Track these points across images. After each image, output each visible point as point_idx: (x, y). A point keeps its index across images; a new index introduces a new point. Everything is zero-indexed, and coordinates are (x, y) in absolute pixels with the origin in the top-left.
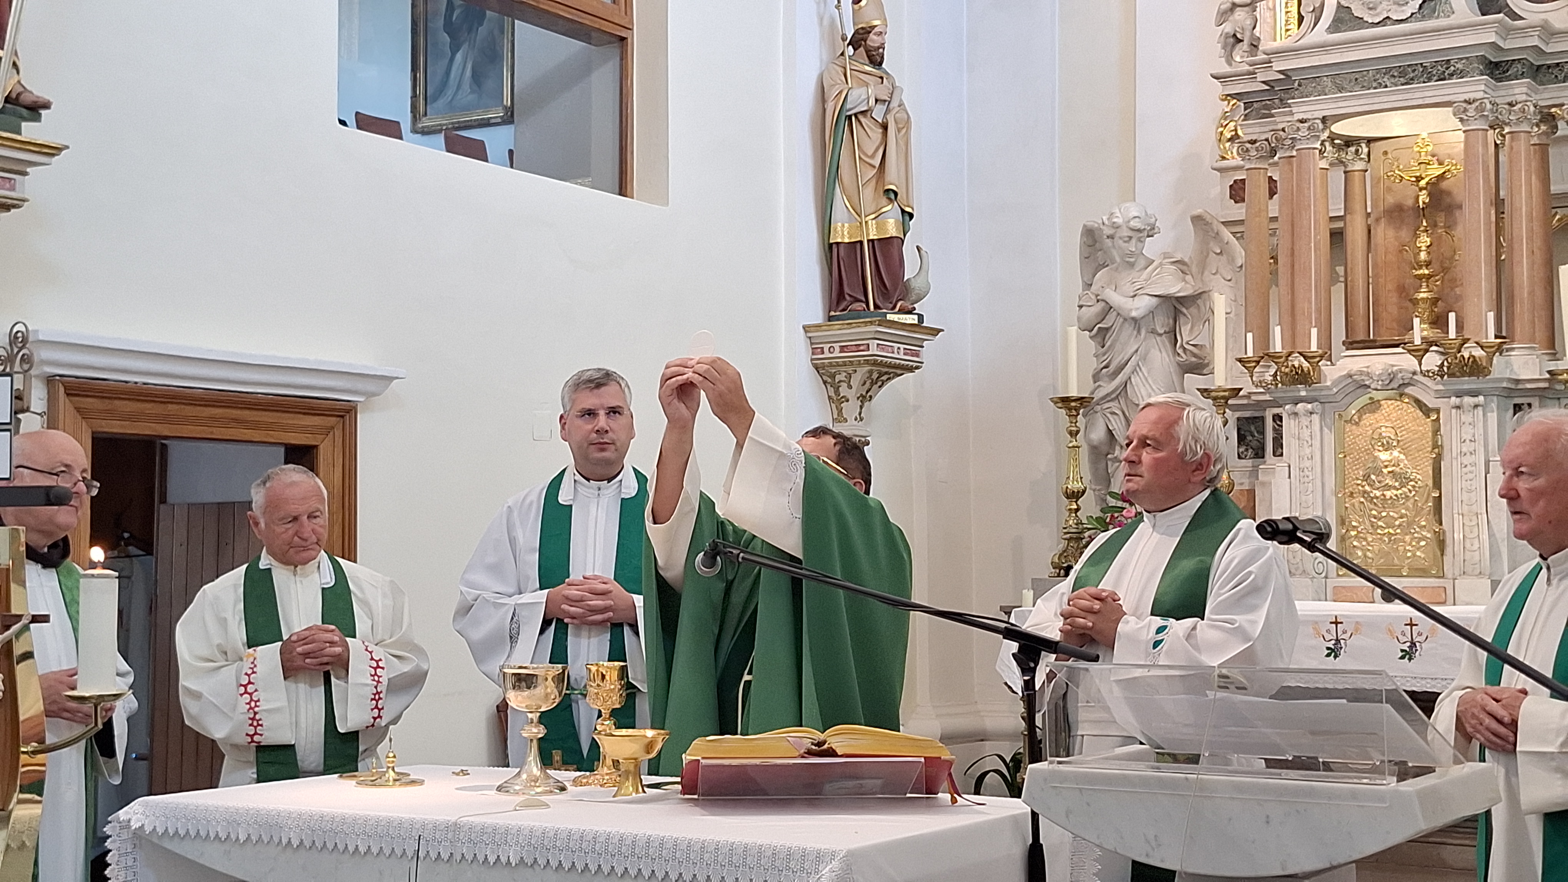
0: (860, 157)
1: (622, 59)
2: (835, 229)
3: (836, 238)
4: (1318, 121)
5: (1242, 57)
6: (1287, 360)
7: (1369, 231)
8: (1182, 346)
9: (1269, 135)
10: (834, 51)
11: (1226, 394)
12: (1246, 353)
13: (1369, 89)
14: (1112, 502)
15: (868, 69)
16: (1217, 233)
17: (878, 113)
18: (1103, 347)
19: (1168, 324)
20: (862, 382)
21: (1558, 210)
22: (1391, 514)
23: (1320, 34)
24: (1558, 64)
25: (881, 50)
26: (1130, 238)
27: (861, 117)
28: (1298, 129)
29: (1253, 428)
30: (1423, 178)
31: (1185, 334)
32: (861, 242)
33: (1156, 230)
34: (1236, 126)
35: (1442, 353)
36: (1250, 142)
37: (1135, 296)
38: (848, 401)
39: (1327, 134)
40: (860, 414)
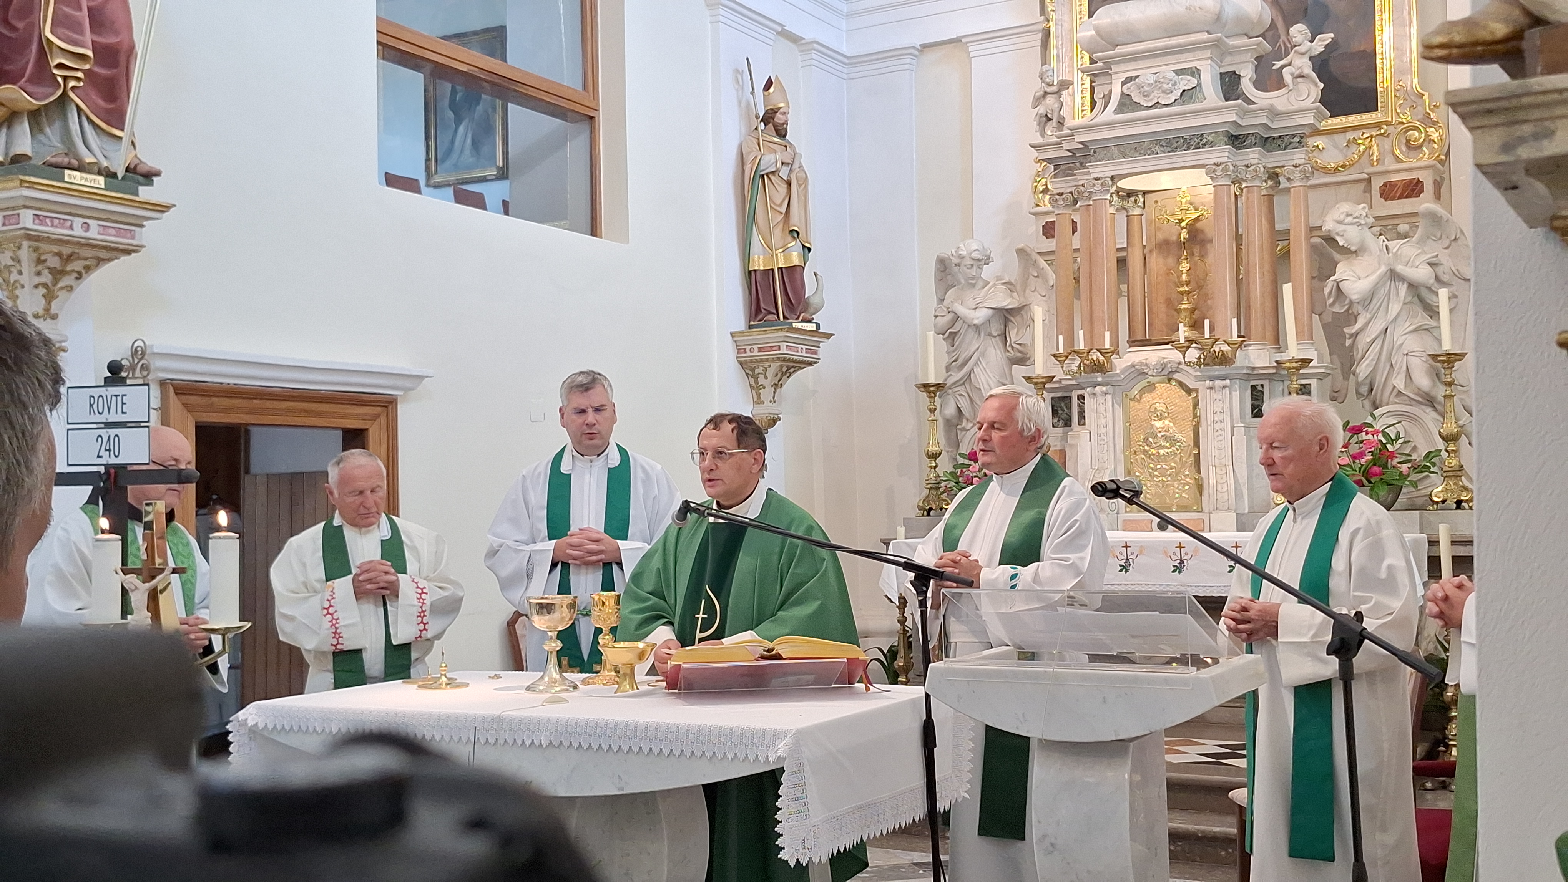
0: (771, 206)
1: (591, 133)
2: (753, 260)
3: (754, 266)
4: (1109, 179)
5: (1052, 131)
6: (1088, 355)
7: (1145, 258)
8: (1011, 345)
9: (1073, 189)
10: (750, 127)
11: (1044, 380)
12: (1058, 350)
13: (1145, 155)
14: (961, 461)
15: (776, 140)
16: (1035, 262)
17: (784, 173)
18: (953, 346)
19: (1001, 329)
20: (775, 375)
21: (1279, 242)
22: (1164, 466)
23: (1109, 115)
24: (1280, 137)
25: (785, 126)
26: (972, 265)
27: (770, 176)
28: (1094, 185)
29: (1063, 405)
30: (1183, 221)
31: (1013, 336)
32: (773, 270)
33: (991, 260)
34: (1046, 182)
35: (1199, 349)
36: (1058, 194)
37: (976, 308)
38: (764, 388)
39: (1114, 188)
40: (774, 398)
